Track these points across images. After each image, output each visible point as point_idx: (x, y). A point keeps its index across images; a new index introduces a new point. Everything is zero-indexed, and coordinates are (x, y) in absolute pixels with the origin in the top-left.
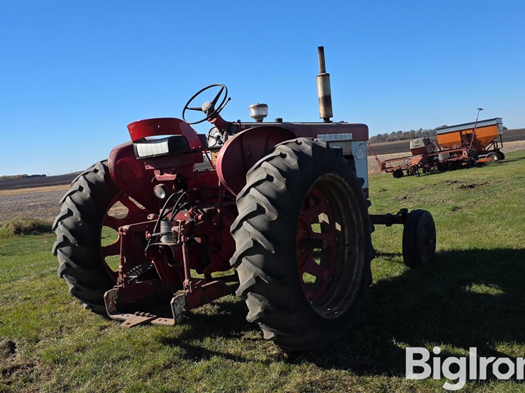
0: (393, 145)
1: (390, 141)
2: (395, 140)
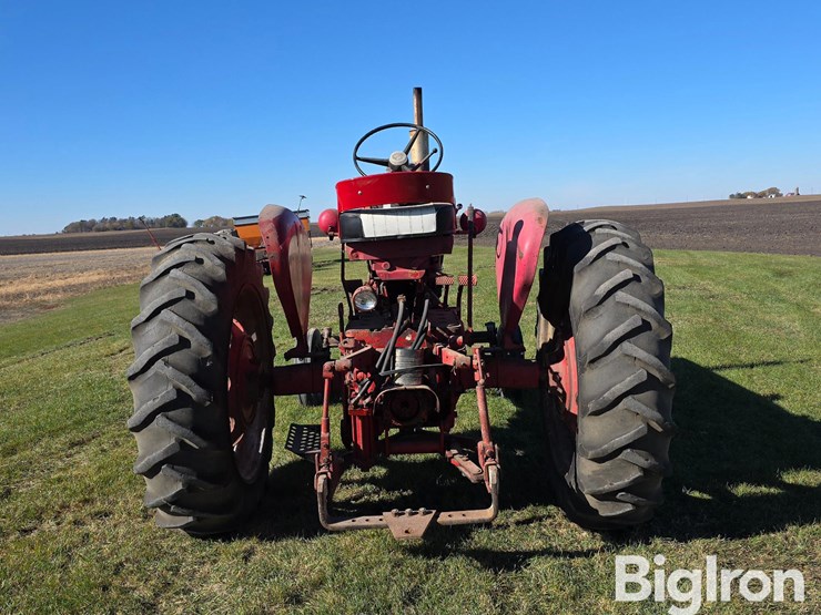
0: (103, 237)
1: (98, 230)
2: (107, 230)
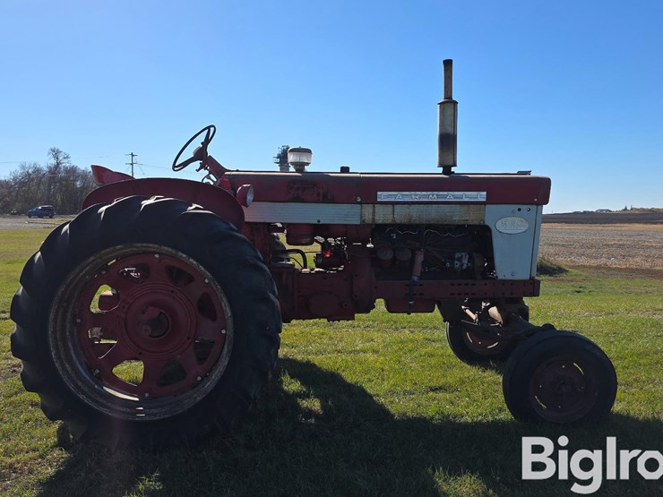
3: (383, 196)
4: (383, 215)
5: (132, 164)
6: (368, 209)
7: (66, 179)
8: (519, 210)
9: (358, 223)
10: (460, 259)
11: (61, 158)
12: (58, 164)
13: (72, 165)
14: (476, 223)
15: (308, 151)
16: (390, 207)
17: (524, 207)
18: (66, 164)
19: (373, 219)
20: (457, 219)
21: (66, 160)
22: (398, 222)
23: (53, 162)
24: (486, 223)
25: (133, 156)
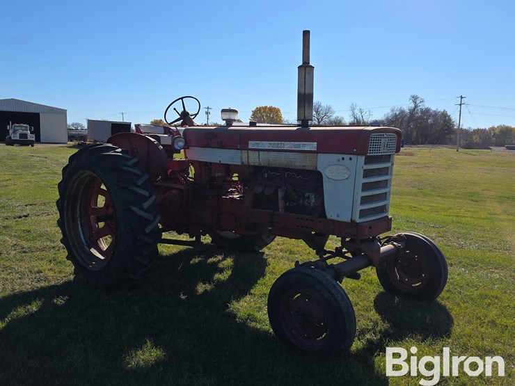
3: (252, 144)
4: (253, 159)
5: (460, 105)
6: (245, 153)
7: (421, 118)
8: (343, 159)
9: (240, 164)
10: (308, 198)
11: (418, 102)
12: (416, 107)
13: (426, 107)
14: (311, 168)
15: (235, 112)
16: (257, 153)
17: (347, 157)
18: (422, 106)
19: (248, 162)
20: (298, 164)
21: (421, 104)
22: (262, 164)
23: (412, 105)
24: (318, 169)
25: (462, 97)
